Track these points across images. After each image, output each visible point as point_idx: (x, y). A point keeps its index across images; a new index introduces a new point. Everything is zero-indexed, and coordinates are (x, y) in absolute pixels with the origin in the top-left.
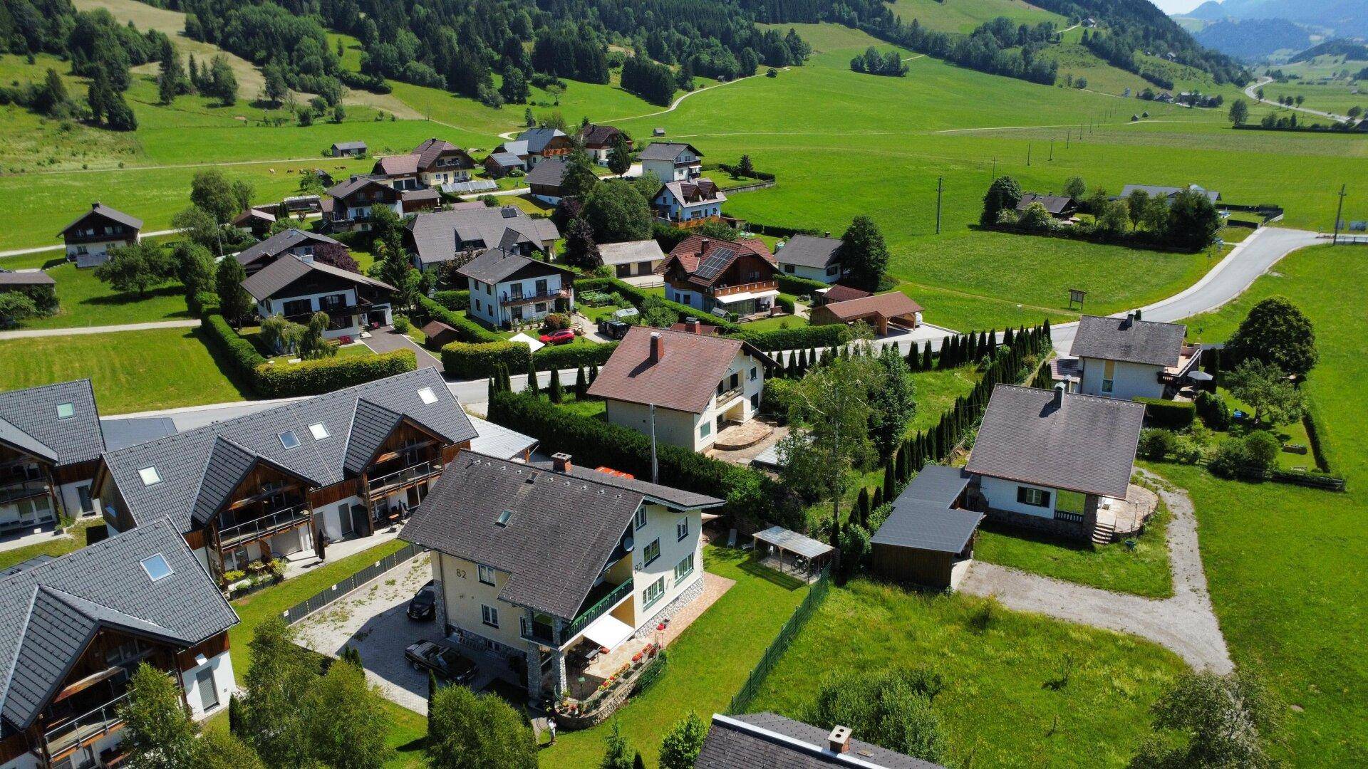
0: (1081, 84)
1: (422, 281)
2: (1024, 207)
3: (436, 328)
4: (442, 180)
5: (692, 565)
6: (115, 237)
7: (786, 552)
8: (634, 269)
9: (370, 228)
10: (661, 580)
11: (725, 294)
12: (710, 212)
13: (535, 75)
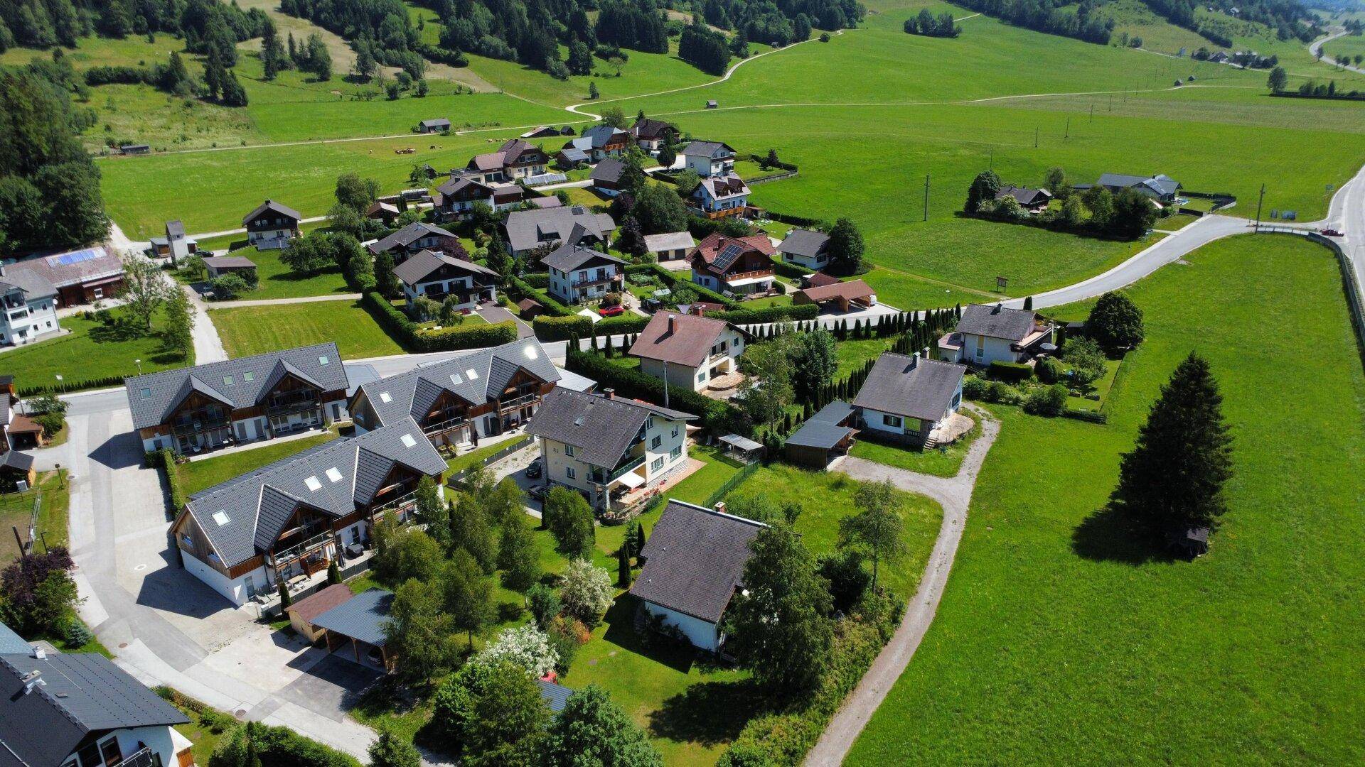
0: (1136, 43)
1: (514, 266)
2: (1000, 198)
3: (528, 304)
4: (523, 174)
5: (680, 451)
6: (284, 226)
7: (736, 447)
8: (672, 255)
9: (470, 218)
10: (662, 458)
11: (733, 279)
12: (737, 203)
13: (599, 46)
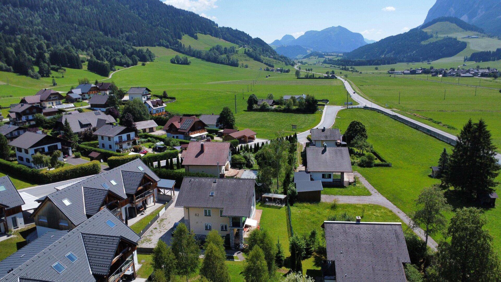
0: (247, 67)
2: (260, 103)
3: (96, 154)
8: (148, 130)
11: (192, 134)
12: (162, 110)
13: (51, 66)
